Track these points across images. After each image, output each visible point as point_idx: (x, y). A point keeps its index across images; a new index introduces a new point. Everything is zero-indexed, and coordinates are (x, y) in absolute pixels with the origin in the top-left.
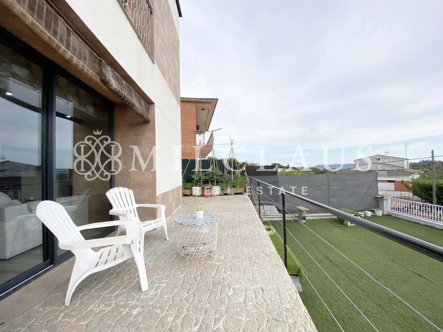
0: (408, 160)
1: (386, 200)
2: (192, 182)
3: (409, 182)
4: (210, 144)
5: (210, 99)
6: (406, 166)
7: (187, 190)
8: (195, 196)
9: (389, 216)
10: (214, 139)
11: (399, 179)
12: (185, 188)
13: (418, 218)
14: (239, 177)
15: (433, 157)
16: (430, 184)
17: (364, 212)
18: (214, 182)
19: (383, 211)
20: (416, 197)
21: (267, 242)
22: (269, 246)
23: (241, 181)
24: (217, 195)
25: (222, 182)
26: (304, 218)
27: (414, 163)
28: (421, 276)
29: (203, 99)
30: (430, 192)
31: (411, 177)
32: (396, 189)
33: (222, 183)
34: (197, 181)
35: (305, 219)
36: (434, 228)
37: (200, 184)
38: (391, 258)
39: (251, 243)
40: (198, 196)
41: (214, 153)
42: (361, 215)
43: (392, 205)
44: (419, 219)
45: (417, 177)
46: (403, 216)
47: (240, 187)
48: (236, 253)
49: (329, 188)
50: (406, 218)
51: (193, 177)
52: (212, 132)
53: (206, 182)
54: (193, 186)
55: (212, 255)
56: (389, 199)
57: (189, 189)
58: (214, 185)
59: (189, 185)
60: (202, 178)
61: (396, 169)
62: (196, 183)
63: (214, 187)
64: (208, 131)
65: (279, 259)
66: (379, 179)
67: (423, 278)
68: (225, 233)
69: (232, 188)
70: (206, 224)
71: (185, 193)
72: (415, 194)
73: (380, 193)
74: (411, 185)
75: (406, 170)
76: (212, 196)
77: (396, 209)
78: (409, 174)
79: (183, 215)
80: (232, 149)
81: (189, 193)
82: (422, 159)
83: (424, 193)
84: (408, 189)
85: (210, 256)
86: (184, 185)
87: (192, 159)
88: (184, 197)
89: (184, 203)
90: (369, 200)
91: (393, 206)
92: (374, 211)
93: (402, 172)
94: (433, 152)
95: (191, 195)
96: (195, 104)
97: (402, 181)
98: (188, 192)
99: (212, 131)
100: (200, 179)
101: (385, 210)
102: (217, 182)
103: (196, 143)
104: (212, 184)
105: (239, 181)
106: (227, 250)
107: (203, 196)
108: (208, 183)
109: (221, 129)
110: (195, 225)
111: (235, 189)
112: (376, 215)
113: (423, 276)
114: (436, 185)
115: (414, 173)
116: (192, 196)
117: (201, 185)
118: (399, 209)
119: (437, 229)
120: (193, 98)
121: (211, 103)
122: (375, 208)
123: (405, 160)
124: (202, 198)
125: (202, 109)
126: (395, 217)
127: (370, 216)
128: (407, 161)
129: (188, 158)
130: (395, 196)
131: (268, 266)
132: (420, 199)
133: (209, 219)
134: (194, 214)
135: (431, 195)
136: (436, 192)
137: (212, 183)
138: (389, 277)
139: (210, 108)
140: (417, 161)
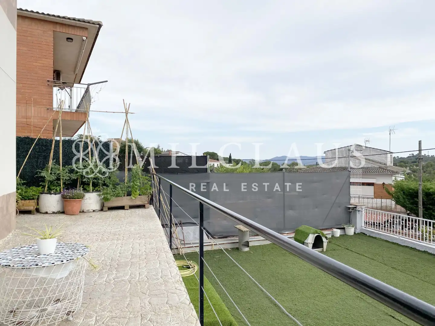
0: (392, 153)
1: (359, 211)
2: (41, 185)
3: (391, 185)
4: (81, 110)
5: (84, 21)
6: (389, 162)
7: (28, 201)
8: (47, 213)
9: (363, 234)
10: (92, 100)
11: (379, 181)
12: (23, 197)
13: (396, 236)
14: (140, 174)
15: (420, 150)
16: (416, 189)
17: (332, 230)
18: (89, 184)
19: (356, 228)
20: (399, 207)
21: (177, 285)
22: (178, 291)
23: (143, 183)
24: (94, 211)
25: (105, 184)
26: (247, 244)
27: (401, 158)
28: (393, 317)
29: (69, 19)
30: (416, 199)
31: (393, 178)
32: (377, 196)
33: (105, 187)
34: (51, 182)
35: (248, 246)
36: (414, 249)
37: (58, 189)
38: (359, 296)
39: (148, 291)
40: (54, 213)
41: (89, 128)
42: (327, 236)
43: (366, 218)
44: (398, 237)
45: (401, 179)
46: (378, 234)
47: (140, 195)
48: (118, 309)
49: (284, 194)
50: (382, 238)
51: (43, 174)
52: (88, 87)
53: (71, 185)
54: (42, 193)
55: (71, 319)
56: (363, 210)
57: (33, 199)
58: (88, 191)
59: (33, 191)
60: (61, 177)
61: (377, 166)
62: (48, 187)
63: (87, 195)
64: (79, 83)
65: (192, 310)
66: (352, 180)
67: (397, 321)
68: (102, 278)
69: (126, 197)
70: (59, 263)
71: (23, 208)
72: (397, 202)
73: (352, 201)
74: (393, 189)
75: (388, 168)
76: (83, 211)
77: (371, 224)
78: (392, 173)
79: (13, 250)
80: (127, 121)
81: (31, 208)
82: (411, 153)
83: (409, 201)
84: (390, 195)
85: (67, 320)
86: (22, 190)
87: (42, 137)
88: (22, 215)
89: (21, 228)
90: (339, 212)
91: (368, 220)
92: (344, 228)
93: (383, 170)
94: (420, 143)
95: (38, 211)
96: (51, 27)
97: (384, 184)
98: (30, 205)
99: (89, 85)
100: (58, 179)
101: (358, 226)
102: (95, 185)
103: (52, 106)
104: (85, 189)
105: (138, 184)
106: (102, 306)
107: (63, 213)
108: (76, 187)
109: (107, 81)
110: (37, 265)
111: (131, 198)
112: (347, 234)
113: (396, 318)
114: (423, 191)
115: (397, 173)
116: (41, 213)
117: (60, 190)
118: (374, 224)
119: (419, 251)
120: (48, 15)
121: (87, 29)
122: (346, 224)
123: (388, 153)
124: (63, 216)
125: (68, 39)
126: (369, 236)
127: (339, 236)
128: (391, 155)
129: (32, 136)
130: (375, 205)
131: (173, 323)
132: (403, 209)
133: (68, 253)
134: (36, 247)
135: (416, 204)
136: (423, 199)
137: (85, 186)
138: (355, 323)
139: (84, 38)
140: (405, 155)
